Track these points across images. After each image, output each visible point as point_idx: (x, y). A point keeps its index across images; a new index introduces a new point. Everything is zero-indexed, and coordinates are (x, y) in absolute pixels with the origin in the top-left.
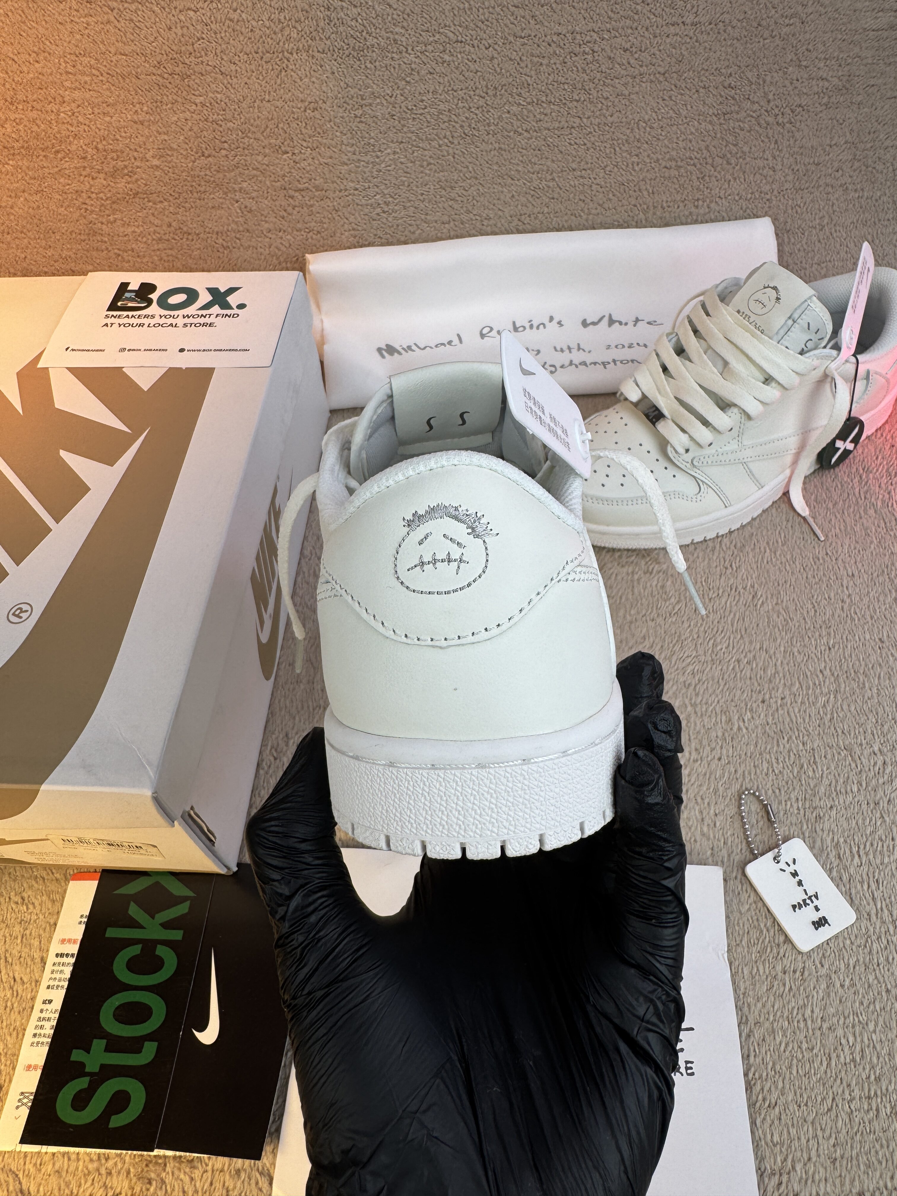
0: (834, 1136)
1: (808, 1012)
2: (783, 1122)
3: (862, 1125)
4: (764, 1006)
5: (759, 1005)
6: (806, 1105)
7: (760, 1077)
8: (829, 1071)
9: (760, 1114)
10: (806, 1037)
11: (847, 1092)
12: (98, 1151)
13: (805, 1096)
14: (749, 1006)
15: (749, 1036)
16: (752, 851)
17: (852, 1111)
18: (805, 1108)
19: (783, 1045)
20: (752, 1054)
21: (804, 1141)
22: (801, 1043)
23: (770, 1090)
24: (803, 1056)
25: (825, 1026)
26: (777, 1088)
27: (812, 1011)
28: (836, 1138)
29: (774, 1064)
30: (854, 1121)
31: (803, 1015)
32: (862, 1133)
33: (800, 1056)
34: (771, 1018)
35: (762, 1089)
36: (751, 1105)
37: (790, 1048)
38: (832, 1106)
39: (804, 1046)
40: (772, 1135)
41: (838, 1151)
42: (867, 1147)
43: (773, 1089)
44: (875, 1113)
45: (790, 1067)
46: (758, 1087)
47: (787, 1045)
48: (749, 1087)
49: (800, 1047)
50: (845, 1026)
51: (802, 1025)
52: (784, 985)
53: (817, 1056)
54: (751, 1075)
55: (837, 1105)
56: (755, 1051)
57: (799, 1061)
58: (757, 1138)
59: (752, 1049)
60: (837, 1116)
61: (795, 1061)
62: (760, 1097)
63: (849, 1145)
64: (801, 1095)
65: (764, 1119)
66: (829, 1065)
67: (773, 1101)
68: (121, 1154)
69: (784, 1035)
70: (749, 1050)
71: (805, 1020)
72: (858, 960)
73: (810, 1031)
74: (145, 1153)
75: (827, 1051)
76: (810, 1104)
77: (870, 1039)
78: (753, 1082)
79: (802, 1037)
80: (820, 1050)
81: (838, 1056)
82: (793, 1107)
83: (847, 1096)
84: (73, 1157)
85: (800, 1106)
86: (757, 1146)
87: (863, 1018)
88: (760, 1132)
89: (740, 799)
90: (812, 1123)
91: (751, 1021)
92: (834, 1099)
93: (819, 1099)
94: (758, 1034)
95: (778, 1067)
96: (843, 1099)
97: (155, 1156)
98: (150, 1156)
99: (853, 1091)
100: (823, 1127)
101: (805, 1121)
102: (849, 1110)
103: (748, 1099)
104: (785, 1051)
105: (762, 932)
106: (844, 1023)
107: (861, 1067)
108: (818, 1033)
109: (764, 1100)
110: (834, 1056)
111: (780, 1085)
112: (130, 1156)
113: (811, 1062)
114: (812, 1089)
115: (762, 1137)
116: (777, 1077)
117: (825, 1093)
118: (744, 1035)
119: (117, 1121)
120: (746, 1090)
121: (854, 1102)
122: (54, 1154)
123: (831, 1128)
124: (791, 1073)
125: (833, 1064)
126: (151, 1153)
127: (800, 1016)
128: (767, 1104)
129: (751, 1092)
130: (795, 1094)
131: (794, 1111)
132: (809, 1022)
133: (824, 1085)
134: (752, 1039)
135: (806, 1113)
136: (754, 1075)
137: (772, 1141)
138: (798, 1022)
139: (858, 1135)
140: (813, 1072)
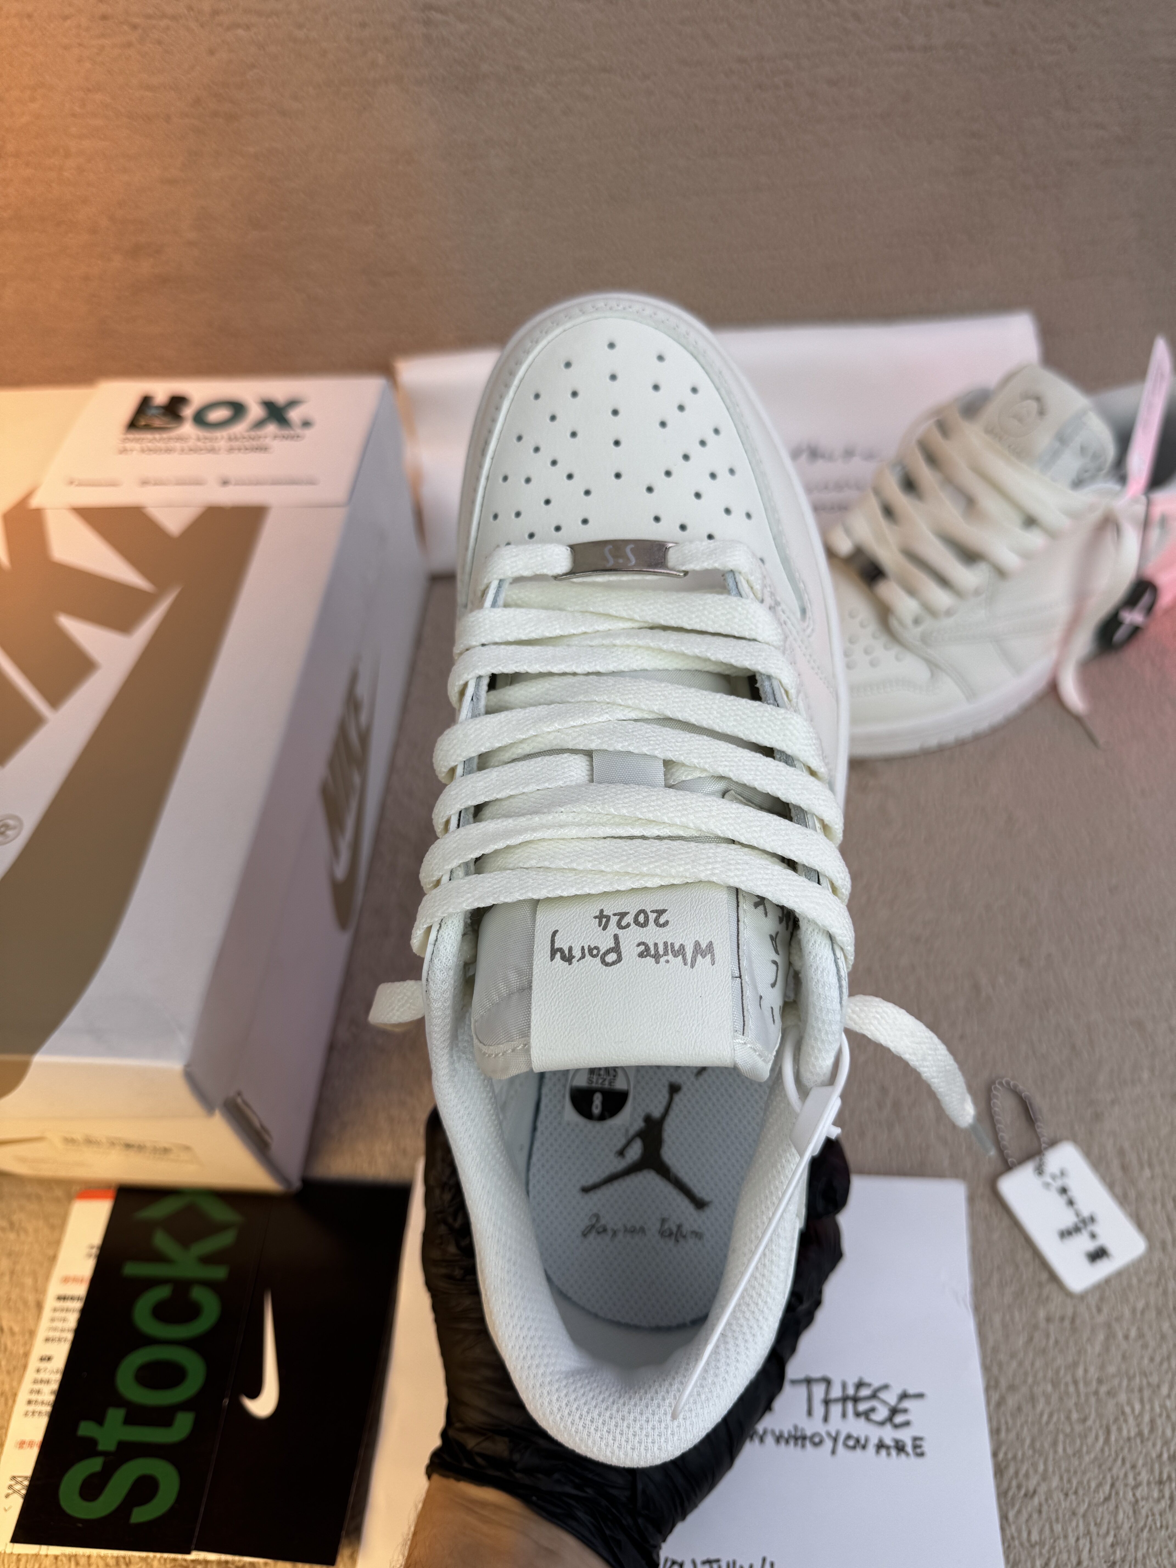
0: (1112, 1533)
1: (1080, 1372)
2: (1044, 1515)
3: (1150, 1519)
4: (1020, 1364)
5: (1014, 1364)
6: (1076, 1492)
7: (1014, 1458)
8: (1106, 1449)
9: (1013, 1505)
10: (1076, 1404)
11: (1131, 1477)
12: (116, 1553)
13: (1075, 1482)
14: (1000, 1365)
15: (999, 1404)
16: (1005, 1160)
17: (1137, 1501)
18: (1073, 1497)
19: (1045, 1418)
20: (1003, 1428)
21: (1072, 1540)
22: (1070, 1412)
23: (1027, 1475)
24: (1072, 1429)
25: (1103, 1389)
26: (1036, 1471)
27: (1086, 1371)
28: (1115, 1536)
29: (1033, 1441)
30: (1140, 1513)
31: (1073, 1376)
32: (1151, 1528)
33: (1068, 1430)
34: (1030, 1380)
35: (1017, 1473)
36: (1002, 1494)
37: (1055, 1419)
38: (1110, 1495)
39: (1075, 1416)
40: (1029, 1533)
41: (1118, 1552)
42: (1156, 1547)
43: (1031, 1472)
44: (1168, 1502)
45: (1055, 1444)
46: (1011, 1471)
47: (1051, 1415)
48: (999, 1471)
49: (1068, 1418)
50: (1130, 1390)
51: (1072, 1389)
52: (1048, 1336)
53: (1090, 1429)
54: (1001, 1456)
55: (1117, 1493)
56: (1007, 1423)
57: (1066, 1436)
58: (1009, 1536)
59: (1003, 1421)
60: (1117, 1507)
61: (1061, 1437)
62: (1014, 1483)
63: (1133, 1544)
64: (1069, 1481)
65: (1019, 1512)
66: (1107, 1441)
67: (1031, 1489)
68: (147, 1557)
69: (1048, 1402)
70: (999, 1422)
71: (1075, 1383)
72: (1147, 1305)
73: (1083, 1398)
74: (179, 1556)
75: (1104, 1422)
76: (1081, 1492)
77: (1163, 1406)
78: (1004, 1464)
79: (1071, 1403)
80: (1094, 1422)
81: (1120, 1430)
82: (1058, 1496)
83: (1131, 1481)
84: (83, 1561)
85: (1066, 1495)
86: (1009, 1546)
87: (1154, 1379)
88: (1013, 1528)
89: (989, 1090)
90: (1084, 1516)
91: (1003, 1384)
92: (1112, 1485)
93: (1093, 1485)
94: (1011, 1402)
95: (1038, 1445)
96: (1126, 1485)
97: (193, 1561)
98: (185, 1560)
99: (1139, 1474)
100: (1099, 1520)
101: (1074, 1514)
102: (1133, 1500)
103: (998, 1486)
104: (1048, 1423)
105: (1017, 1267)
106: (1128, 1386)
107: (1150, 1444)
108: (1093, 1400)
109: (1019, 1487)
110: (1114, 1429)
111: (1041, 1468)
112: (159, 1560)
113: (1084, 1436)
114: (1084, 1473)
115: (1016, 1535)
116: (1037, 1456)
117: (1101, 1477)
118: (993, 1403)
119: (141, 1515)
120: (996, 1474)
121: (1140, 1489)
122: (56, 1557)
123: (1109, 1523)
124: (1056, 1452)
125: (1113, 1438)
126: (189, 1557)
127: (1069, 1378)
128: (1023, 1492)
129: (1002, 1476)
130: (1061, 1478)
131: (1059, 1502)
132: (1081, 1385)
133: (1100, 1466)
134: (1003, 1408)
135: (1074, 1504)
136: (1006, 1454)
137: (1029, 1540)
138: (1067, 1385)
139: (1146, 1531)
140: (1085, 1449)
